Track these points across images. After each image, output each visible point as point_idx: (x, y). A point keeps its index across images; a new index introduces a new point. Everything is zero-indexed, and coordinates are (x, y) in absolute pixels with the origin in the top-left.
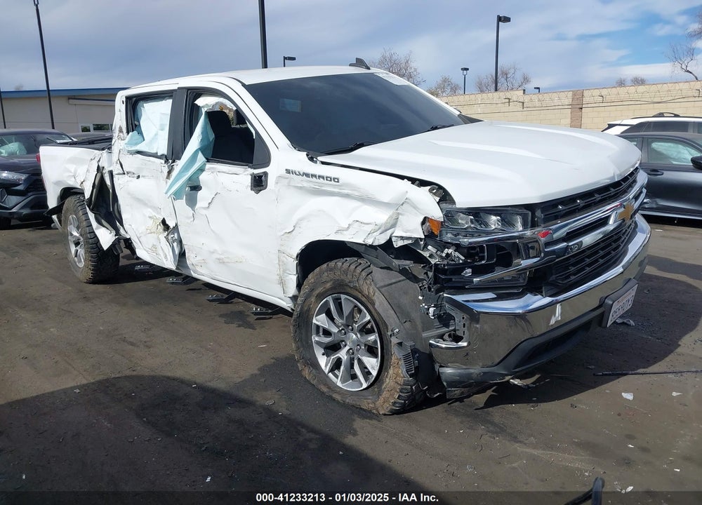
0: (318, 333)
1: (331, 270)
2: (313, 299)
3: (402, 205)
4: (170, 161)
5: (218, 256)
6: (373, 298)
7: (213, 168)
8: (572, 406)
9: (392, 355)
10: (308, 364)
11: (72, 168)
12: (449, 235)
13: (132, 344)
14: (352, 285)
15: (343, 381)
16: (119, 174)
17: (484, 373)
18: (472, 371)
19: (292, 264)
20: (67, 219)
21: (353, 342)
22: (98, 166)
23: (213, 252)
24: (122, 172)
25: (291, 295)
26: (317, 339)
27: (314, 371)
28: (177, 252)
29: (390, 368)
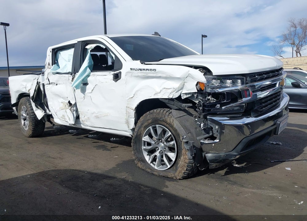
0: (144, 145)
1: (151, 114)
2: (142, 129)
3: (187, 78)
4: (73, 74)
5: (96, 115)
6: (173, 124)
7: (94, 74)
8: (264, 173)
9: (182, 150)
10: (140, 160)
11: (24, 84)
12: (209, 89)
13: (53, 158)
14: (161, 119)
15: (158, 166)
16: (47, 84)
17: (227, 155)
18: (221, 154)
19: (133, 113)
20: (21, 108)
21: (162, 147)
22: (37, 82)
23: (93, 113)
24: (49, 83)
25: (131, 128)
26: (144, 148)
27: (143, 163)
28: (75, 116)
29: (181, 156)
